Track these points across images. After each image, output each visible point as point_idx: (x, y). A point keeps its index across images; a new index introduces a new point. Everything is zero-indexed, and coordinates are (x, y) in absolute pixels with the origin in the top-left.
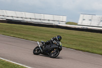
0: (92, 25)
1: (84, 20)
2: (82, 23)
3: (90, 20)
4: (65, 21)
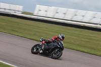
1: (40, 10)
3: (46, 11)
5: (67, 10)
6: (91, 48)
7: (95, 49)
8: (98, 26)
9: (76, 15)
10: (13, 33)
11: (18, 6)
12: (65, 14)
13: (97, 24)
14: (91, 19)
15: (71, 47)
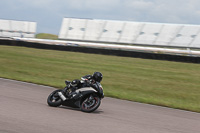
0: (86, 39)
1: (70, 29)
2: (67, 35)
3: (83, 29)
4: (33, 31)
5: (125, 24)
6: (177, 97)
7: (184, 99)
8: (188, 51)
9: (142, 33)
10: (21, 77)
11: (26, 23)
12: (120, 32)
13: (185, 48)
14: (172, 39)
15: (137, 97)
